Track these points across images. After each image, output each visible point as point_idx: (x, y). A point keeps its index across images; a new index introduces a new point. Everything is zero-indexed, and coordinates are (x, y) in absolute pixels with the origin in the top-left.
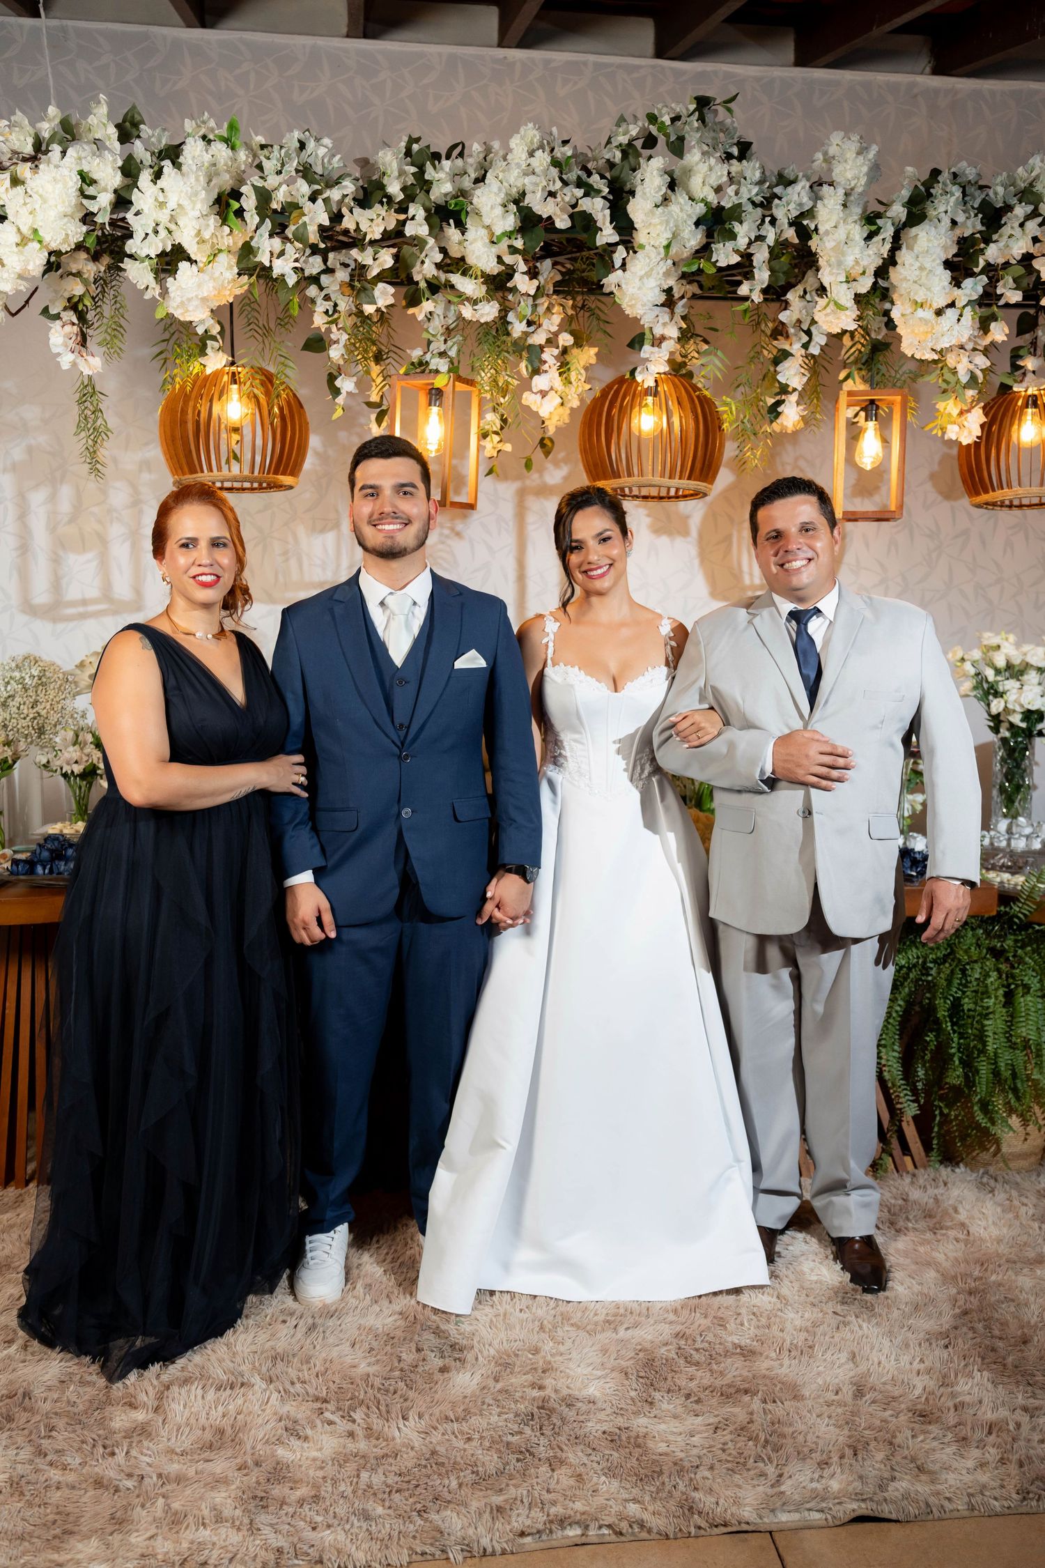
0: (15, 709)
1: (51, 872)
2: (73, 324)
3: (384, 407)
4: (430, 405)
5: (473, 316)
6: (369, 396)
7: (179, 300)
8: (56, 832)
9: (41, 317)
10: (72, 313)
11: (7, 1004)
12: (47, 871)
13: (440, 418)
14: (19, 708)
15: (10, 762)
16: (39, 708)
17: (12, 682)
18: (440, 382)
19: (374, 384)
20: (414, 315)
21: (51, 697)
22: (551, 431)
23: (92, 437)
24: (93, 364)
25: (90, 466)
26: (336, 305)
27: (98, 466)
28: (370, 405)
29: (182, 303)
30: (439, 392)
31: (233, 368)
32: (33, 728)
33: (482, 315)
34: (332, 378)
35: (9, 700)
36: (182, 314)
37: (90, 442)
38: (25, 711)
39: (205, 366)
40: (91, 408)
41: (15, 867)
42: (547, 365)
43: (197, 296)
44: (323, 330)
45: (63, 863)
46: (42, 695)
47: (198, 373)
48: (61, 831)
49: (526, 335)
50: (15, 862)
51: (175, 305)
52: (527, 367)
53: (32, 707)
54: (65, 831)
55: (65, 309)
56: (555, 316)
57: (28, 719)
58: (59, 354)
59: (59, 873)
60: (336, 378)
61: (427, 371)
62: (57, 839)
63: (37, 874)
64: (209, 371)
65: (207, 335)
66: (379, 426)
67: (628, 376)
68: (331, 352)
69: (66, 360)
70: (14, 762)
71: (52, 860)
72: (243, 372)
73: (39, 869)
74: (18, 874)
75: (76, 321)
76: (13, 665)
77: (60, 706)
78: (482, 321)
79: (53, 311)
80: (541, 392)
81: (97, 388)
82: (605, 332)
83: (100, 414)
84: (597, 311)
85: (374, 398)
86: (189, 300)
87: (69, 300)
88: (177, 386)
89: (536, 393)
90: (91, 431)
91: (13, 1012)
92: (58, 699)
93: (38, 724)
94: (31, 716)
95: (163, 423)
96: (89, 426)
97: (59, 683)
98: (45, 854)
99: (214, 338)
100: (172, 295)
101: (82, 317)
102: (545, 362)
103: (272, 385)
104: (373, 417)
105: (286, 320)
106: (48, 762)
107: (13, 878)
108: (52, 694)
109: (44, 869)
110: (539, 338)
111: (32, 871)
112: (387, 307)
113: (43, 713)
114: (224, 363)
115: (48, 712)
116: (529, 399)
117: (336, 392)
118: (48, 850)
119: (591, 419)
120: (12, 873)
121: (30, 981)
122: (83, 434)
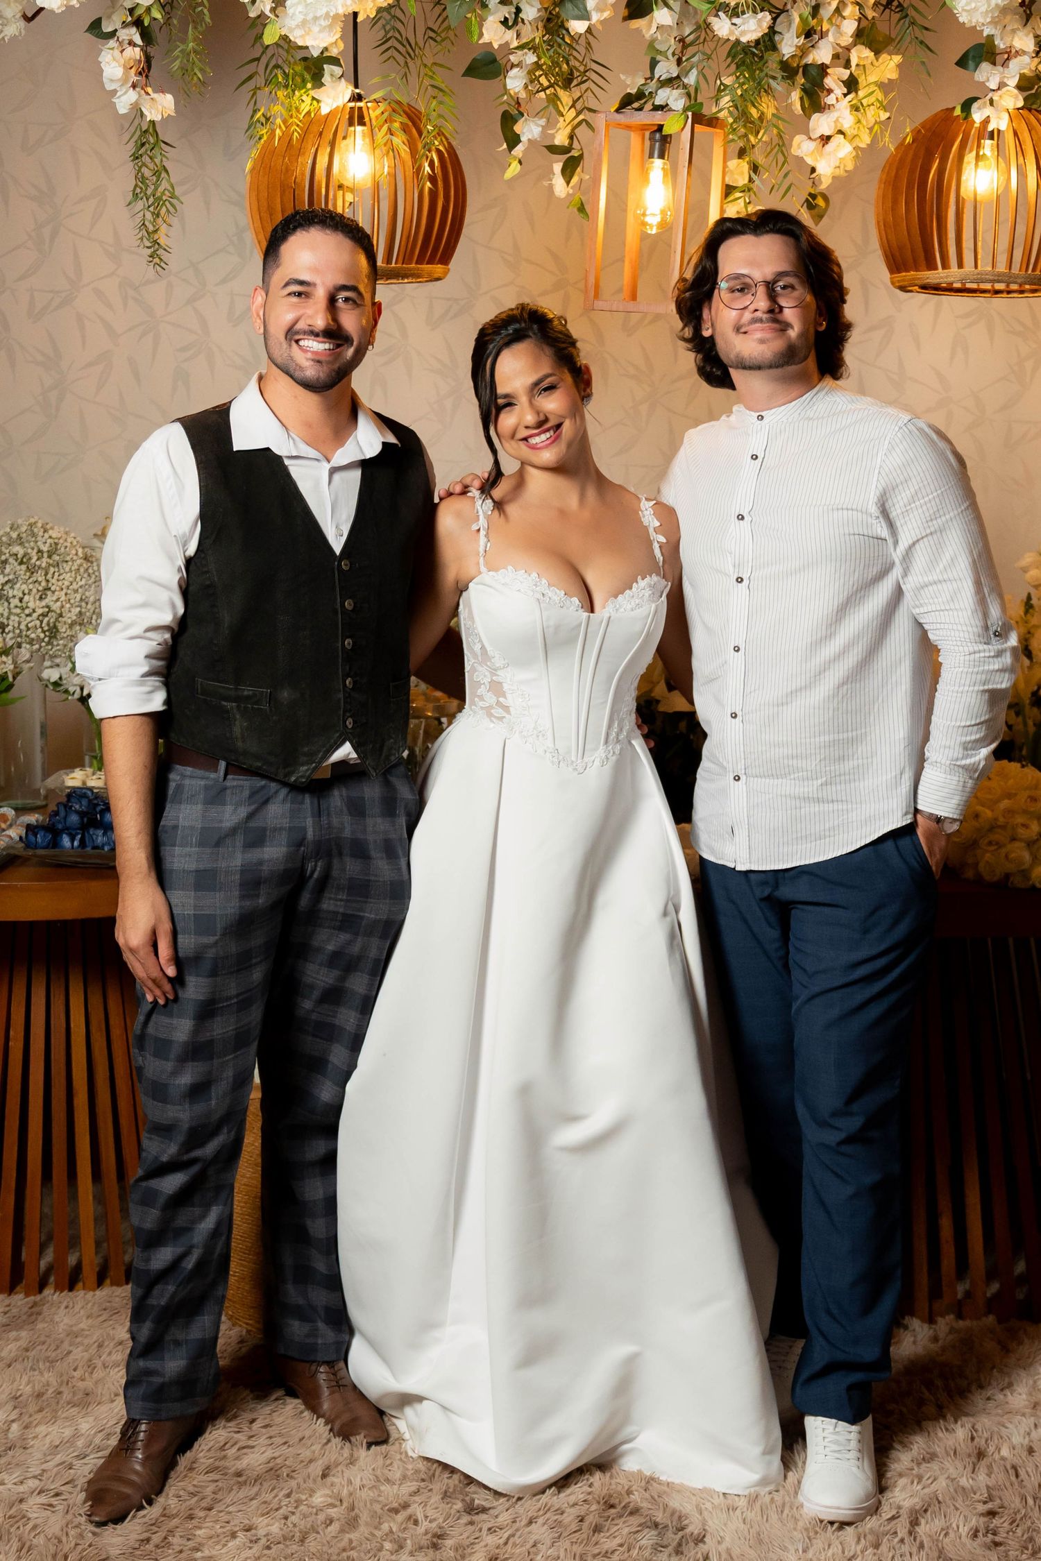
0: (15, 602)
1: (83, 843)
2: (135, 45)
3: (575, 153)
4: (651, 156)
5: (731, 33)
6: (553, 136)
7: (300, 18)
8: (77, 783)
9: (88, 35)
10: (134, 30)
11: (12, 1033)
12: (76, 843)
13: (665, 175)
14: (21, 600)
15: (11, 679)
16: (50, 599)
17: (11, 560)
18: (672, 125)
19: (561, 119)
20: (638, 30)
21: (67, 583)
22: (824, 185)
23: (151, 209)
24: (160, 106)
25: (149, 251)
26: (518, 10)
27: (161, 252)
28: (553, 149)
29: (304, 22)
30: (666, 140)
31: (359, 104)
32: (44, 632)
33: (743, 33)
34: (508, 120)
35: (6, 587)
36: (302, 36)
37: (149, 216)
38: (31, 605)
39: (318, 101)
40: (151, 166)
41: (32, 838)
42: (832, 96)
43: (327, 14)
44: (496, 46)
45: (100, 832)
46: (54, 581)
47: (309, 113)
48: (84, 783)
49: (803, 51)
50: (29, 828)
51: (293, 24)
52: (801, 99)
53: (41, 598)
54: (92, 783)
55: (125, 25)
56: (846, 22)
57: (35, 615)
58: (114, 92)
59: (95, 848)
60: (515, 121)
61: (649, 106)
62: (84, 796)
63: (63, 847)
64: (325, 110)
65: (326, 59)
66: (568, 183)
67: (958, 112)
68: (508, 80)
69: (125, 100)
70: (14, 678)
71: (84, 828)
72: (374, 113)
73: (66, 841)
74: (36, 847)
75: (138, 39)
76: (14, 535)
77: (78, 596)
78: (744, 39)
79: (107, 28)
80: (822, 137)
81: (161, 137)
82: (922, 42)
83: (164, 175)
84: (912, 12)
85: (561, 139)
86: (316, 19)
87: (131, 11)
88: (278, 132)
89: (815, 140)
90: (151, 200)
91: (20, 1045)
92: (75, 586)
93: (48, 624)
94: (40, 611)
95: (255, 188)
96: (149, 192)
97: (79, 562)
98: (74, 819)
99: (335, 61)
100: (290, 11)
101: (146, 34)
102: (830, 91)
103: (420, 134)
104: (558, 167)
105: (443, 35)
106: (60, 678)
107: (30, 852)
108: (68, 577)
109: (72, 841)
110: (822, 54)
111: (55, 843)
112: (602, 22)
113: (56, 607)
114: (348, 96)
115: (62, 607)
116: (803, 147)
117: (513, 141)
118: (77, 812)
119: (897, 176)
120: (28, 845)
121: (43, 1001)
122: (140, 205)
